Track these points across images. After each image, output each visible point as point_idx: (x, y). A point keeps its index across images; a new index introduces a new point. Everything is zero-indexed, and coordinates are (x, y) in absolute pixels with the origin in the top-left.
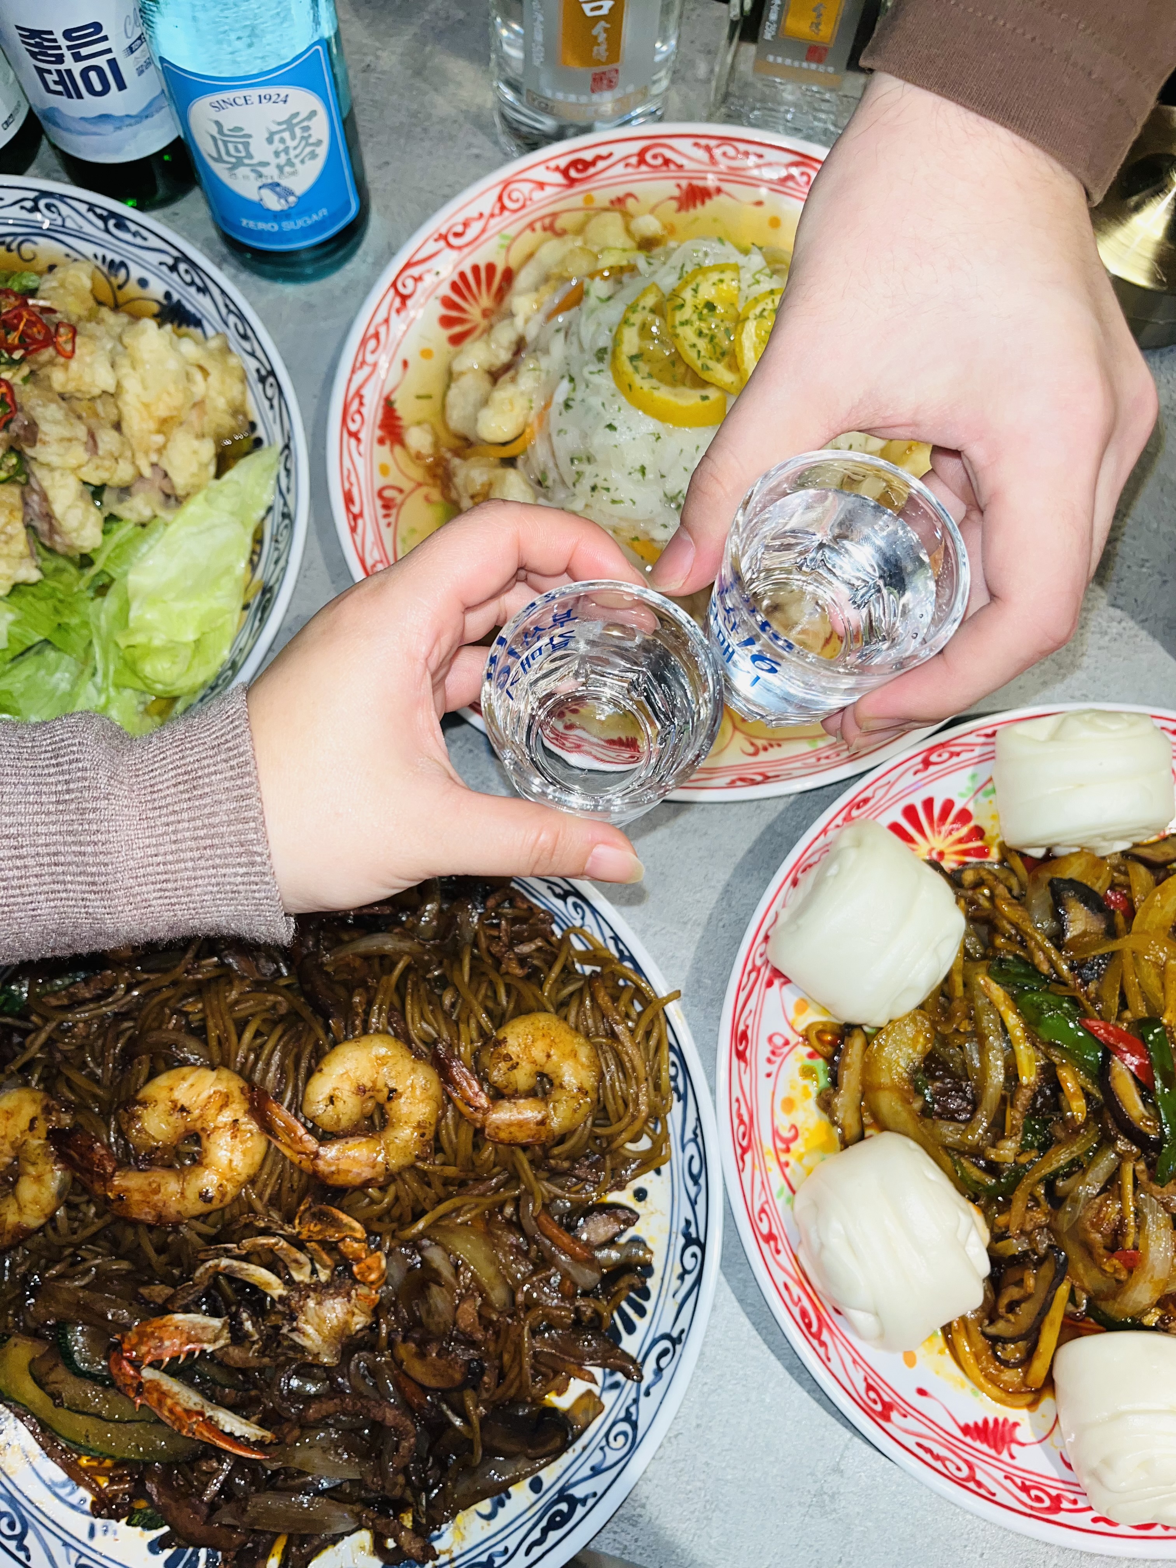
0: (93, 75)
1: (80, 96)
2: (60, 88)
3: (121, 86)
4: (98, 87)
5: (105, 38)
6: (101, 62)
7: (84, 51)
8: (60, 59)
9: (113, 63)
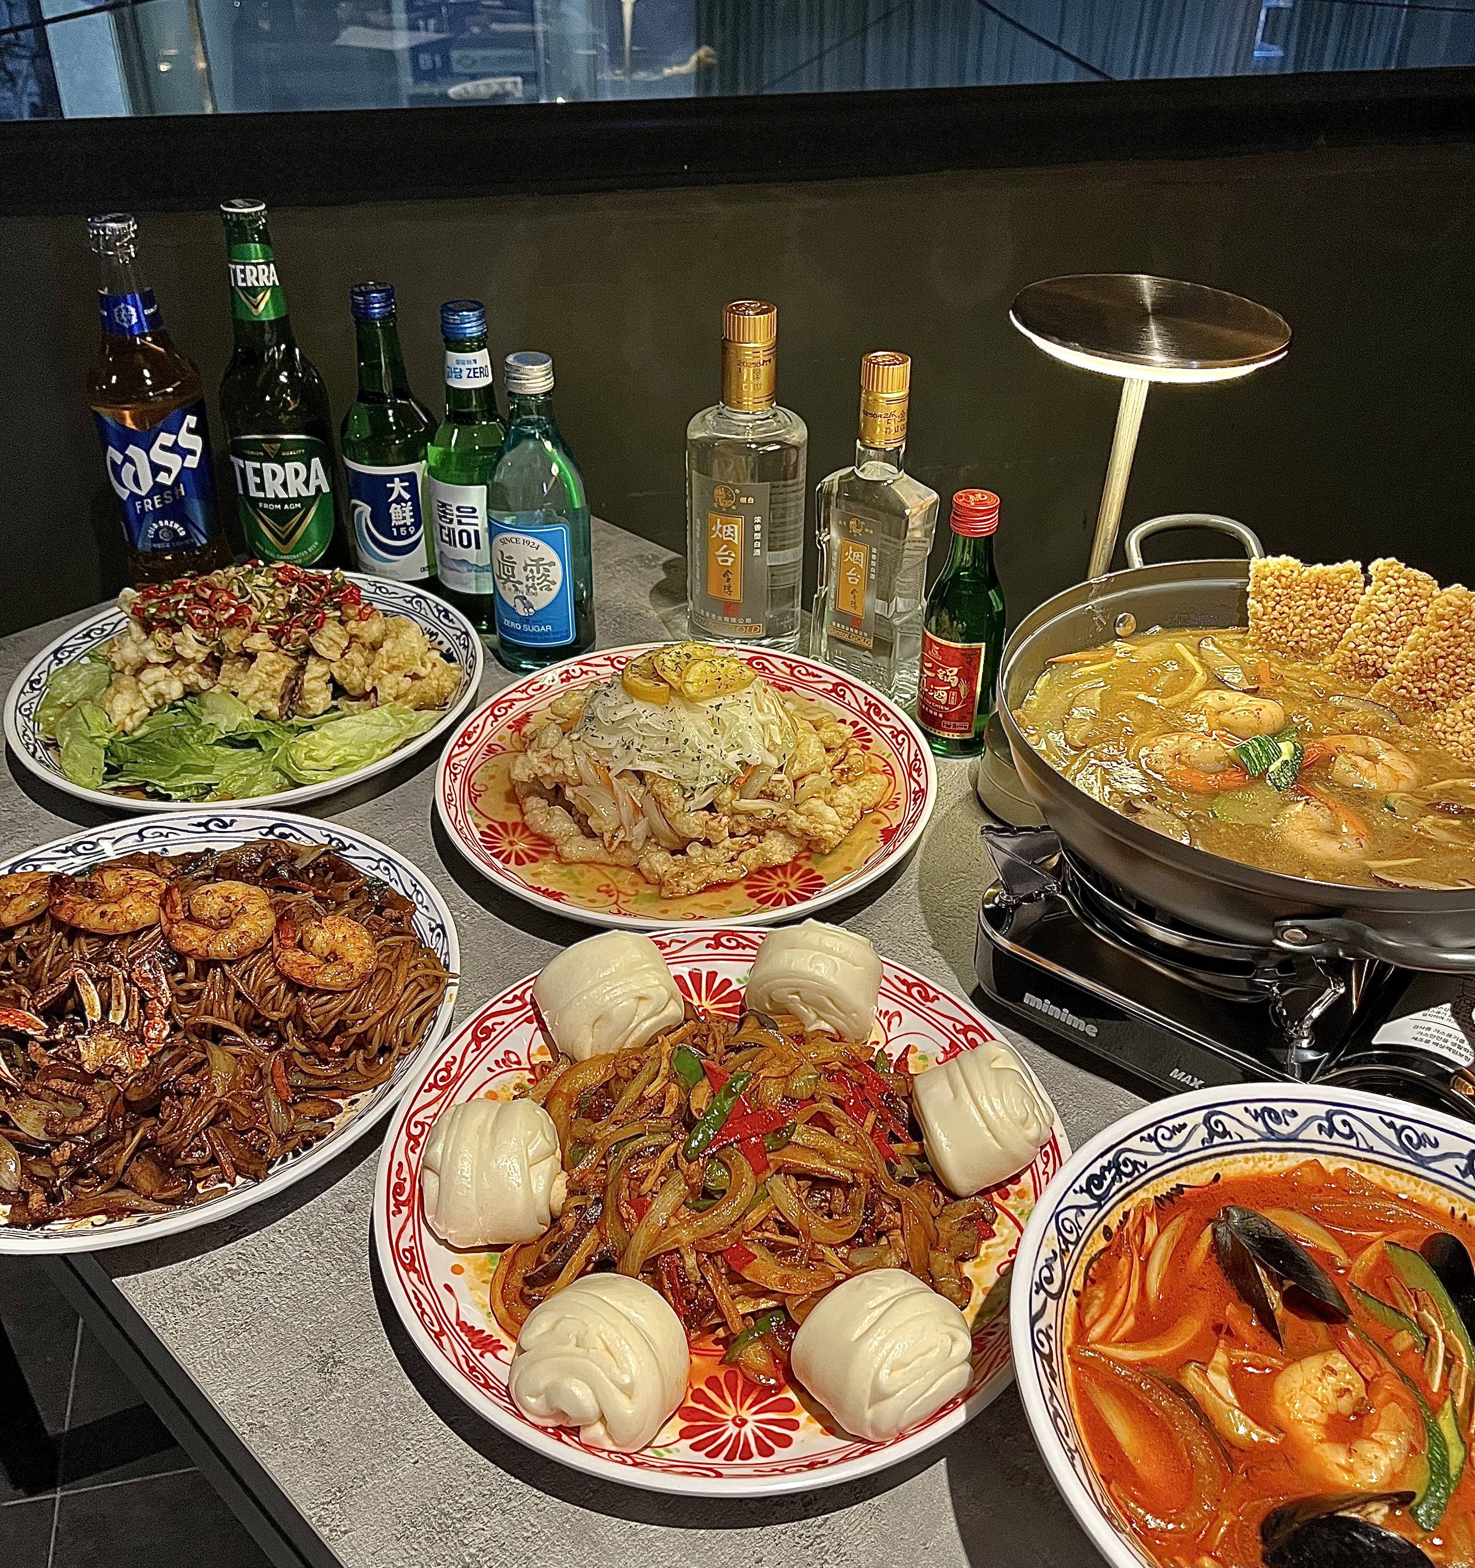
0: (465, 534)
1: (455, 545)
2: (447, 539)
3: (478, 546)
4: (465, 543)
5: (476, 517)
6: (471, 529)
7: (464, 520)
8: (451, 521)
9: (476, 532)
